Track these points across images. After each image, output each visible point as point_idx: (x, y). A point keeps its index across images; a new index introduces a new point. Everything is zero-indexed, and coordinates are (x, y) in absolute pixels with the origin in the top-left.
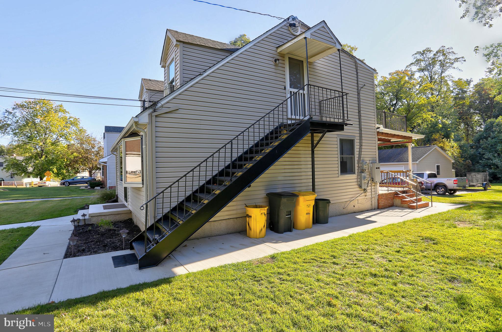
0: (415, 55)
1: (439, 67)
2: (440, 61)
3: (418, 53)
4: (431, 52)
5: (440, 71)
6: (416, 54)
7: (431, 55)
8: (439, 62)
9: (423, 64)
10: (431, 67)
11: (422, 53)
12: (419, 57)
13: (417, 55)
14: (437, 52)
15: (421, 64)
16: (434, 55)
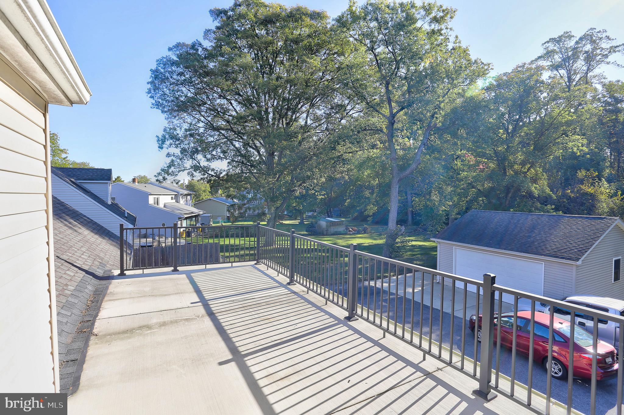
0: (546, 44)
1: (583, 63)
2: (586, 52)
3: (552, 40)
4: (572, 38)
5: (585, 68)
6: (548, 42)
7: (571, 43)
8: (583, 54)
9: (557, 58)
10: (571, 62)
11: (558, 40)
12: (551, 46)
13: (550, 44)
14: (581, 39)
15: (554, 59)
16: (577, 43)
